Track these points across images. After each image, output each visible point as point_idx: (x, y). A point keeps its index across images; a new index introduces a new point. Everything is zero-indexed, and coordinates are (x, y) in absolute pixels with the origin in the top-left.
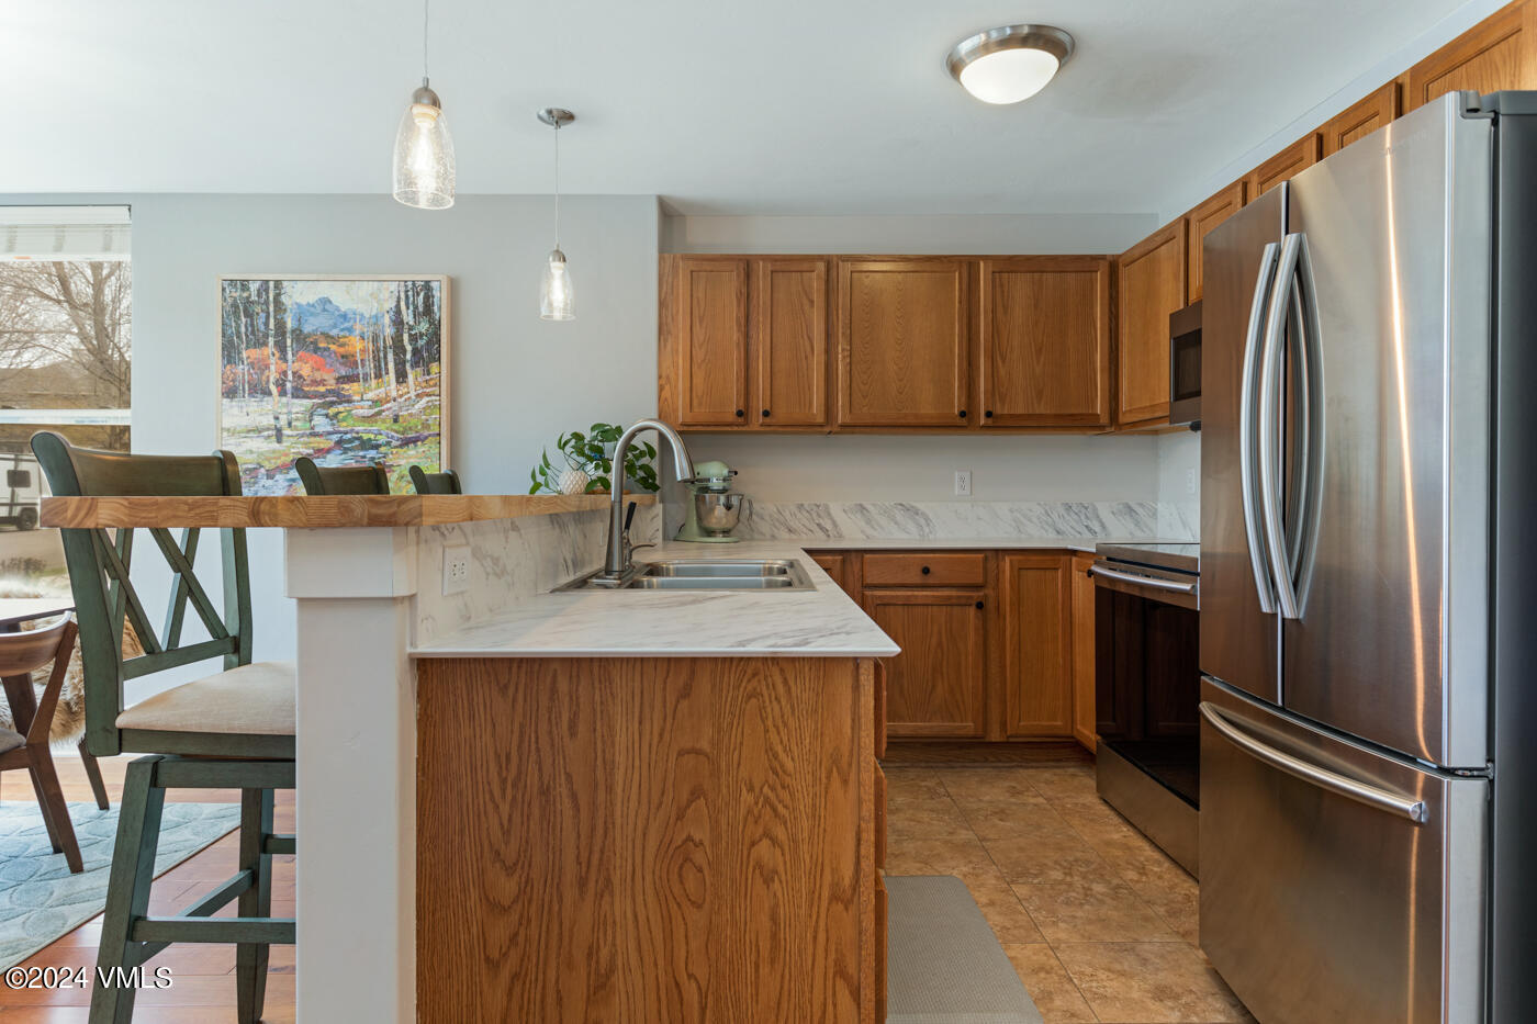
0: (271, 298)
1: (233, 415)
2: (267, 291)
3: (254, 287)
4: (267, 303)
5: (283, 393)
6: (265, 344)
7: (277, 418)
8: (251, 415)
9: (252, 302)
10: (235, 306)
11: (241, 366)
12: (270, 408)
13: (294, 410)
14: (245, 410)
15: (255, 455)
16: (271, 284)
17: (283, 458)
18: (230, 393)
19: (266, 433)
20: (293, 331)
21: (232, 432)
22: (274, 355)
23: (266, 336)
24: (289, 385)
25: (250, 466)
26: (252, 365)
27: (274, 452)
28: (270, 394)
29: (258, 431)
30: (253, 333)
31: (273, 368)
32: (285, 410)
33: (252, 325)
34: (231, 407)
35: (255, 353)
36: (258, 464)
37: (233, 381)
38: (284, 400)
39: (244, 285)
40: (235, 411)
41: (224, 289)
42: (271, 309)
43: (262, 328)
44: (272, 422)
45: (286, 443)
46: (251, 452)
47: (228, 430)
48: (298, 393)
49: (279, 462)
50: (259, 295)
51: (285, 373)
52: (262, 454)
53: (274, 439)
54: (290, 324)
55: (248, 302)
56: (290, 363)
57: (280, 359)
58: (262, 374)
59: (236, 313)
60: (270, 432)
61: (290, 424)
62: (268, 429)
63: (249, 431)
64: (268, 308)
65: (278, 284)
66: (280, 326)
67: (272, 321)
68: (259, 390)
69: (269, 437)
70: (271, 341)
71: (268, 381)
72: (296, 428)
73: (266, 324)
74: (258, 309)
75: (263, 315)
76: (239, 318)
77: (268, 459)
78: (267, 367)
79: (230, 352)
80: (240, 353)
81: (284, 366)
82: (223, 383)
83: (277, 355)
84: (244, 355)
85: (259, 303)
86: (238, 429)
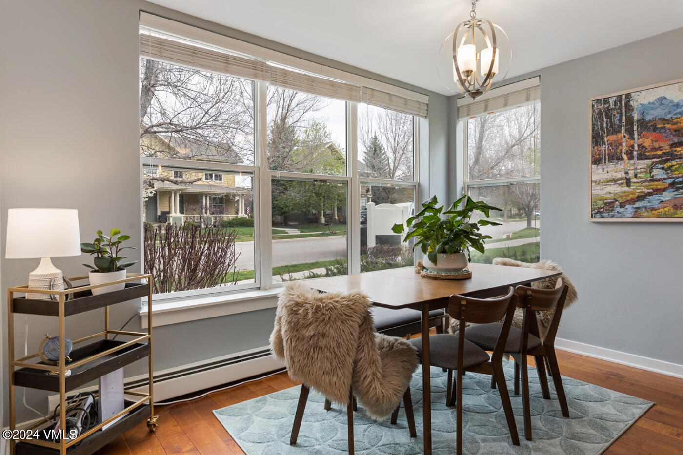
0: (623, 104)
1: (599, 174)
2: (620, 101)
3: (611, 101)
4: (620, 108)
5: (631, 157)
6: (620, 131)
7: (627, 173)
8: (610, 172)
9: (611, 109)
10: (600, 113)
11: (604, 146)
12: (622, 167)
13: (639, 167)
14: (606, 170)
15: (612, 195)
16: (624, 97)
17: (631, 196)
18: (597, 161)
19: (619, 182)
20: (638, 121)
21: (598, 183)
22: (625, 136)
23: (620, 127)
24: (635, 153)
25: (609, 201)
26: (611, 144)
27: (625, 192)
28: (622, 159)
29: (614, 181)
30: (611, 126)
31: (624, 144)
32: (632, 168)
33: (611, 122)
34: (597, 169)
35: (612, 138)
36: (614, 199)
37: (599, 154)
38: (632, 162)
39: (606, 101)
40: (600, 171)
41: (593, 106)
42: (623, 111)
43: (617, 123)
44: (624, 175)
45: (633, 187)
46: (610, 193)
47: (596, 182)
48: (641, 157)
49: (628, 198)
50: (615, 104)
51: (633, 146)
52: (616, 194)
53: (625, 185)
54: (636, 117)
55: (608, 110)
56: (636, 140)
57: (629, 138)
58: (617, 149)
59: (601, 118)
60: (623, 181)
61: (636, 176)
62: (621, 180)
63: (608, 182)
64: (621, 111)
65: (628, 96)
66: (630, 121)
67: (624, 117)
68: (615, 158)
69: (621, 184)
70: (623, 129)
71: (621, 152)
72: (640, 178)
73: (620, 120)
74: (615, 112)
75: (618, 116)
76: (602, 120)
77: (621, 197)
78: (621, 144)
79: (597, 139)
80: (603, 139)
81: (632, 142)
82: (592, 156)
83: (627, 136)
84: (606, 139)
85: (614, 109)
86: (602, 181)
